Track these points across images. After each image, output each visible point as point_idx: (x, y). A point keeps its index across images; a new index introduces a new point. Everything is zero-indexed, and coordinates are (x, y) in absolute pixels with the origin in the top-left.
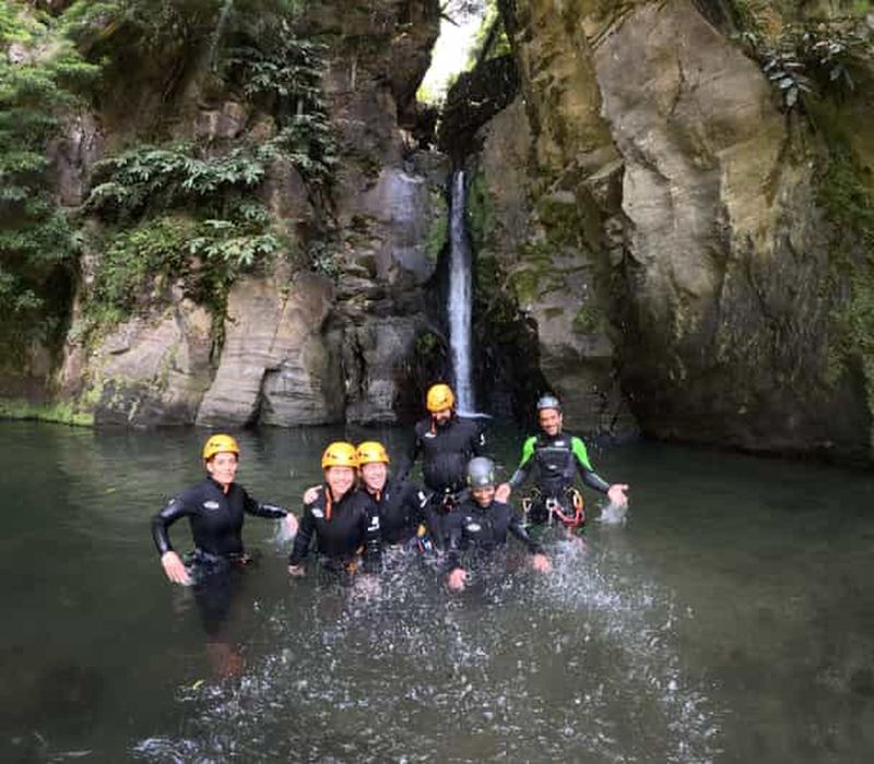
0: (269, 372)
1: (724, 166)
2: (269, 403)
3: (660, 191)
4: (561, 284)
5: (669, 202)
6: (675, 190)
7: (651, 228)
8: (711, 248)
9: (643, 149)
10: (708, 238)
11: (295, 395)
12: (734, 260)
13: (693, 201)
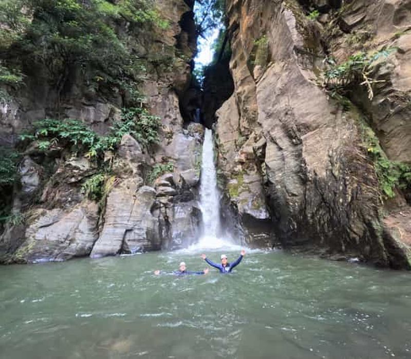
0: (127, 231)
1: (304, 143)
2: (126, 244)
3: (279, 153)
4: (247, 188)
5: (283, 158)
6: (285, 153)
7: (276, 169)
8: (300, 176)
9: (273, 136)
10: (299, 172)
11: (139, 241)
12: (310, 181)
13: (293, 157)
